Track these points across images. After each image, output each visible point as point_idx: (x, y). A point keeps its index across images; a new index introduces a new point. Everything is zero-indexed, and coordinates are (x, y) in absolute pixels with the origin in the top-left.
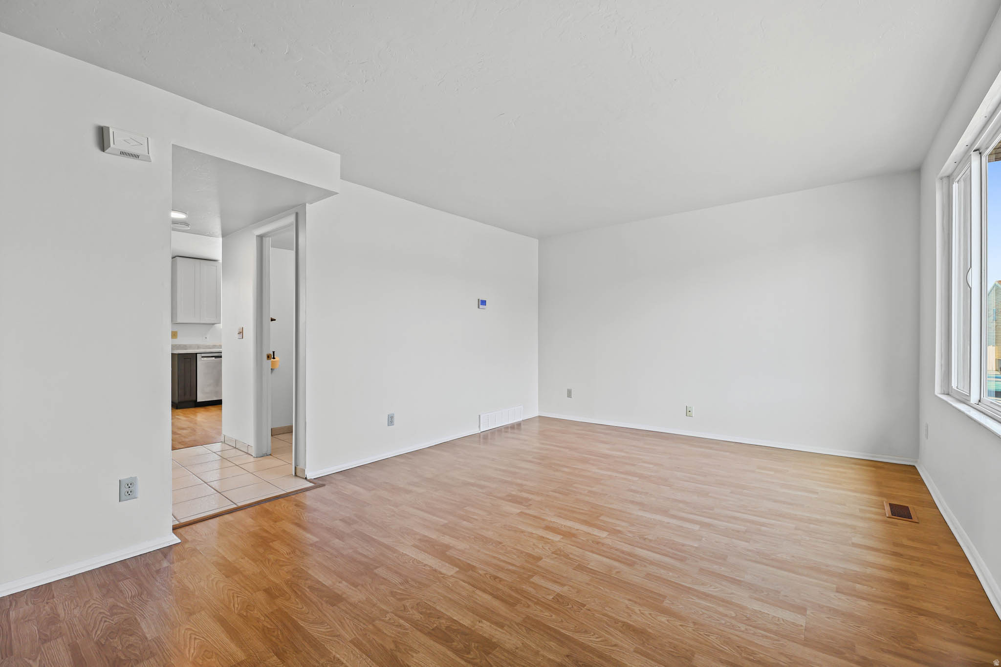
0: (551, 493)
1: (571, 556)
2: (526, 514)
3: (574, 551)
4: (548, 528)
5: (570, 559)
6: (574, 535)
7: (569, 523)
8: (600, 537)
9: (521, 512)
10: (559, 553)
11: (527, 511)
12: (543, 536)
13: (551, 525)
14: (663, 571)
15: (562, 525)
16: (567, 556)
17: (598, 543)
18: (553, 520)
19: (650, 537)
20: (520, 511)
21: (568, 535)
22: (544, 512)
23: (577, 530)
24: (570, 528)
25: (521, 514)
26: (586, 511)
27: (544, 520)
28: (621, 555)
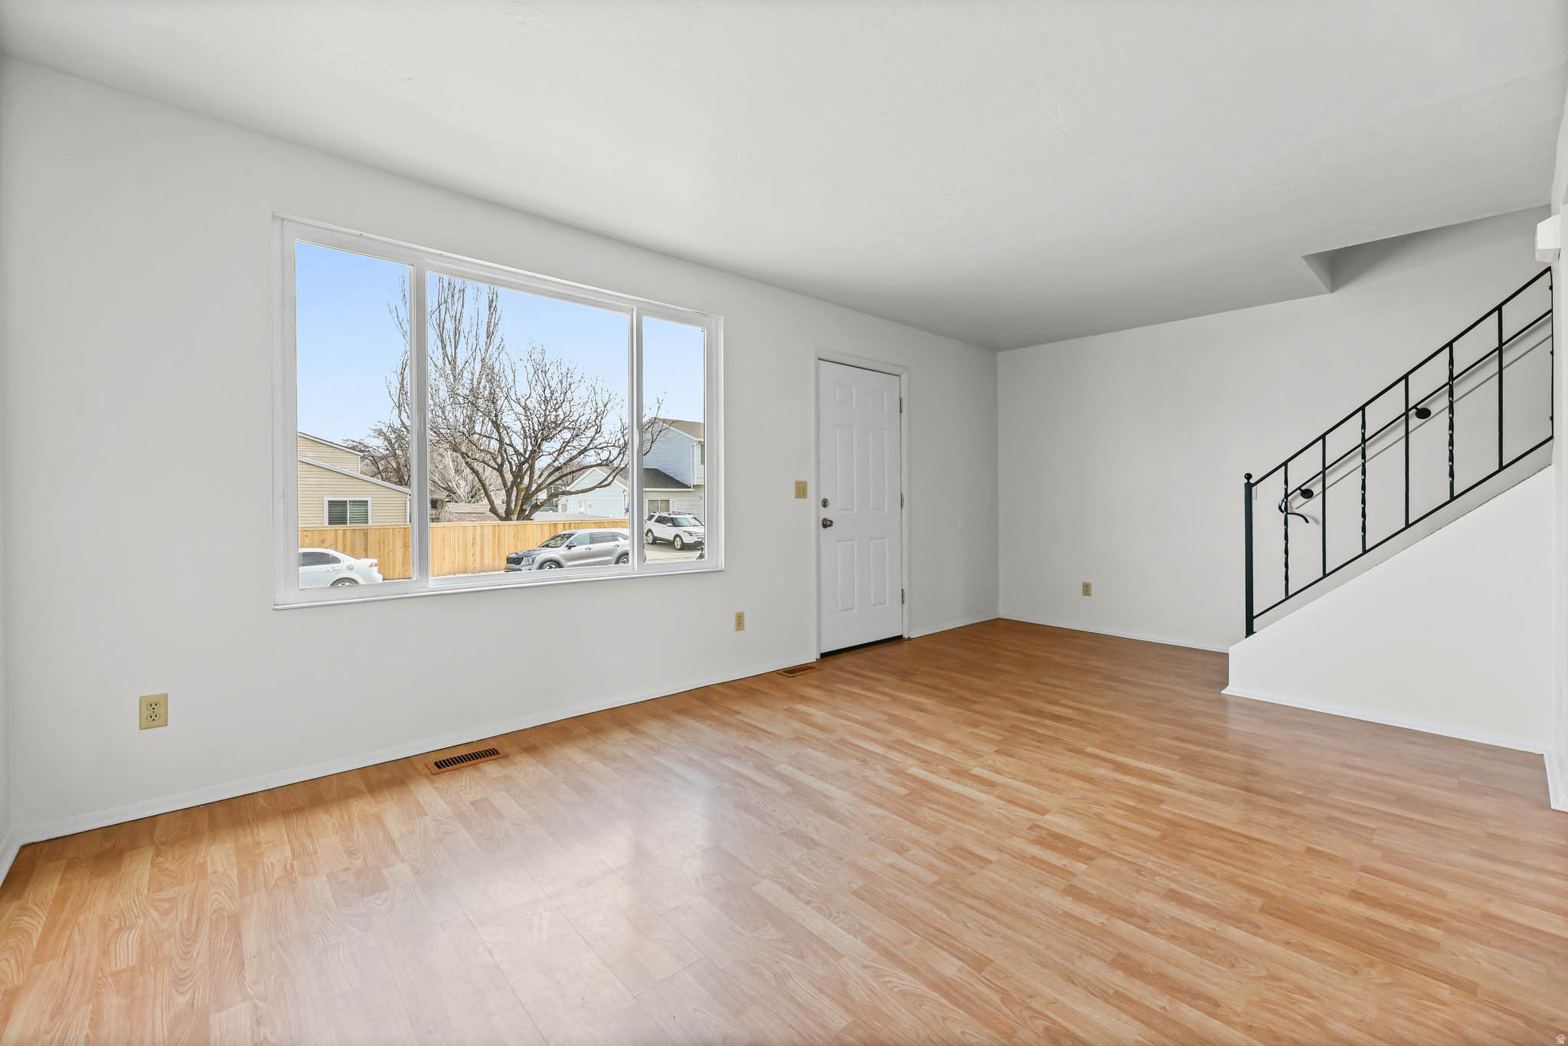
0: (992, 856)
1: (961, 752)
2: (1035, 811)
3: (954, 755)
4: (991, 784)
5: (962, 750)
6: (954, 772)
7: (957, 788)
8: (920, 767)
9: (1043, 815)
10: (976, 755)
11: (1033, 815)
12: (996, 775)
13: (987, 788)
14: (869, 734)
15: (971, 787)
16: (966, 752)
17: (925, 762)
18: (984, 796)
19: (854, 761)
20: (1046, 816)
21: (961, 773)
22: (1001, 811)
23: (948, 779)
24: (958, 783)
25: (1043, 811)
26: (926, 806)
27: (1000, 797)
28: (902, 748)
